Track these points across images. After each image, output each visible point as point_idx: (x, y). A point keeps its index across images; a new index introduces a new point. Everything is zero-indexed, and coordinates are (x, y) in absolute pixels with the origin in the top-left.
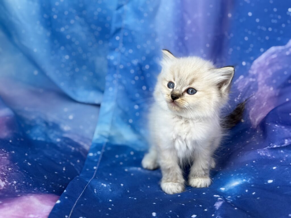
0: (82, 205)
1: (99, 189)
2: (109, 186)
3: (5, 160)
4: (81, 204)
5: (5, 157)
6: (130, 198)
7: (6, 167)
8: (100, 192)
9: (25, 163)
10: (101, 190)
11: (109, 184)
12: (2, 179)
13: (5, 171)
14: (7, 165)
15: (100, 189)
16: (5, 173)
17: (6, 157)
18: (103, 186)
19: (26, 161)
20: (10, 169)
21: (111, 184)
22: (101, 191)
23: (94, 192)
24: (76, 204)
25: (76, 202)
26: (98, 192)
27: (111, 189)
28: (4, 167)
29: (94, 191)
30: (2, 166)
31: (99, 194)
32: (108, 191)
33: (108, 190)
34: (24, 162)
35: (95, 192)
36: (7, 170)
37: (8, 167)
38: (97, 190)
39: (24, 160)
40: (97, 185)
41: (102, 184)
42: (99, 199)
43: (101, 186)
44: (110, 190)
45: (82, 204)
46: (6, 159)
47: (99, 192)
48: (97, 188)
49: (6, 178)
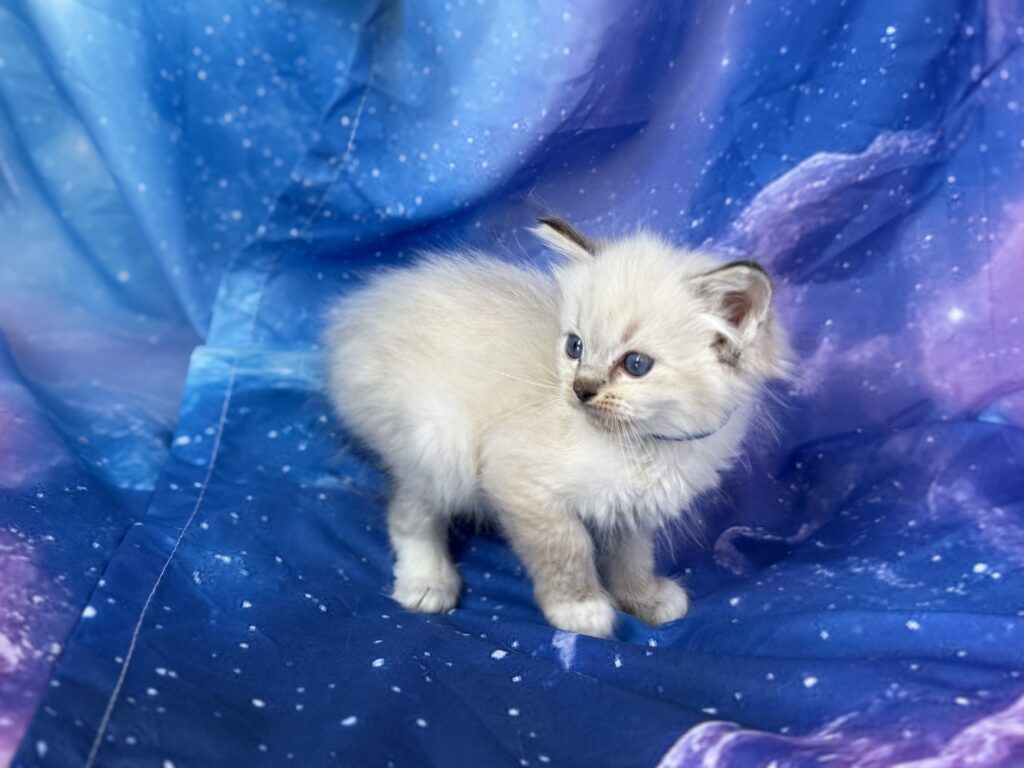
0: (159, 627)
1: (210, 572)
2: (239, 562)
3: (22, 567)
4: (154, 624)
5: (21, 555)
6: (308, 596)
7: (24, 592)
8: (212, 581)
9: (90, 578)
10: (215, 574)
11: (237, 553)
12: (11, 635)
13: (22, 607)
14: (29, 586)
15: (213, 571)
16: (21, 614)
17: (27, 555)
18: (219, 561)
19: (92, 572)
20: (37, 599)
21: (244, 553)
22: (214, 577)
23: (194, 582)
24: (143, 624)
25: (142, 616)
26: (205, 580)
27: (246, 569)
28: (17, 592)
29: (193, 578)
30: (12, 587)
31: (211, 584)
32: (239, 576)
33: (238, 574)
34: (87, 574)
35: (197, 580)
36: (27, 602)
37: (32, 591)
38: (203, 575)
39: (88, 569)
40: (202, 560)
41: (218, 556)
42: (209, 601)
43: (214, 561)
44: (245, 573)
45: (161, 624)
46: (26, 562)
47: (210, 579)
48: (202, 569)
49: (25, 630)
